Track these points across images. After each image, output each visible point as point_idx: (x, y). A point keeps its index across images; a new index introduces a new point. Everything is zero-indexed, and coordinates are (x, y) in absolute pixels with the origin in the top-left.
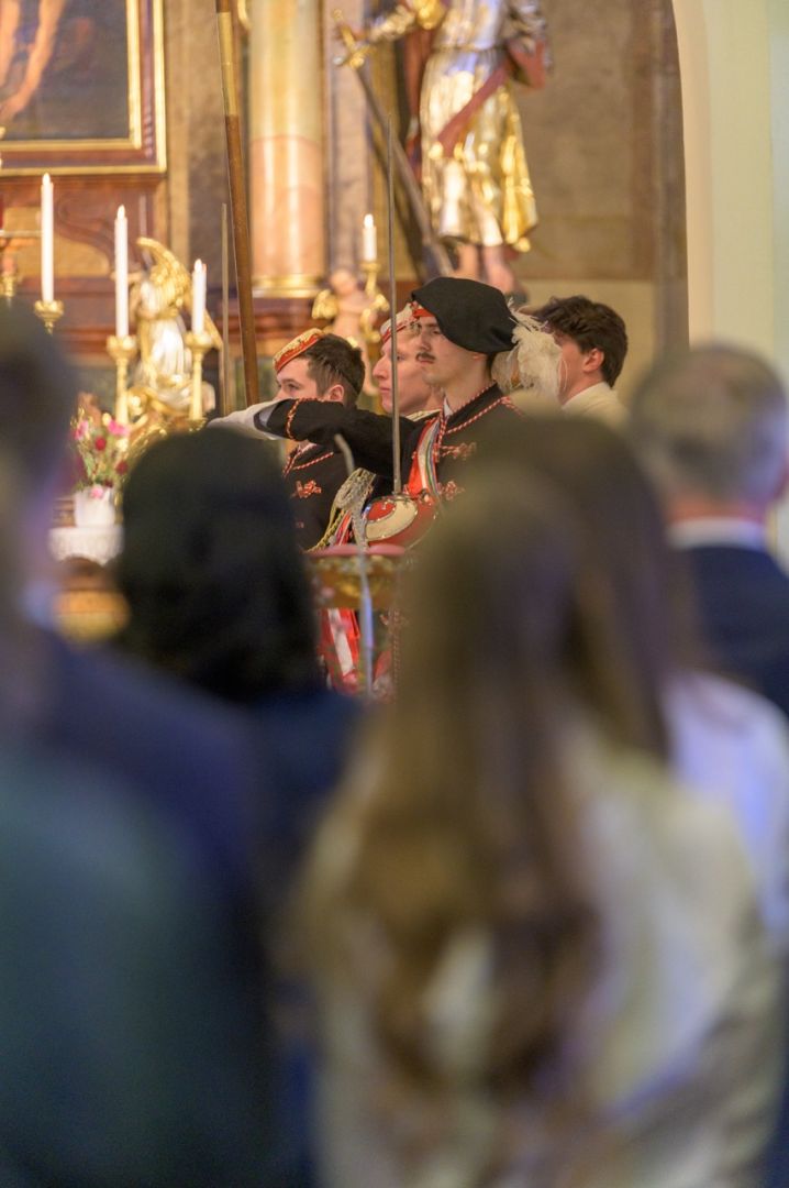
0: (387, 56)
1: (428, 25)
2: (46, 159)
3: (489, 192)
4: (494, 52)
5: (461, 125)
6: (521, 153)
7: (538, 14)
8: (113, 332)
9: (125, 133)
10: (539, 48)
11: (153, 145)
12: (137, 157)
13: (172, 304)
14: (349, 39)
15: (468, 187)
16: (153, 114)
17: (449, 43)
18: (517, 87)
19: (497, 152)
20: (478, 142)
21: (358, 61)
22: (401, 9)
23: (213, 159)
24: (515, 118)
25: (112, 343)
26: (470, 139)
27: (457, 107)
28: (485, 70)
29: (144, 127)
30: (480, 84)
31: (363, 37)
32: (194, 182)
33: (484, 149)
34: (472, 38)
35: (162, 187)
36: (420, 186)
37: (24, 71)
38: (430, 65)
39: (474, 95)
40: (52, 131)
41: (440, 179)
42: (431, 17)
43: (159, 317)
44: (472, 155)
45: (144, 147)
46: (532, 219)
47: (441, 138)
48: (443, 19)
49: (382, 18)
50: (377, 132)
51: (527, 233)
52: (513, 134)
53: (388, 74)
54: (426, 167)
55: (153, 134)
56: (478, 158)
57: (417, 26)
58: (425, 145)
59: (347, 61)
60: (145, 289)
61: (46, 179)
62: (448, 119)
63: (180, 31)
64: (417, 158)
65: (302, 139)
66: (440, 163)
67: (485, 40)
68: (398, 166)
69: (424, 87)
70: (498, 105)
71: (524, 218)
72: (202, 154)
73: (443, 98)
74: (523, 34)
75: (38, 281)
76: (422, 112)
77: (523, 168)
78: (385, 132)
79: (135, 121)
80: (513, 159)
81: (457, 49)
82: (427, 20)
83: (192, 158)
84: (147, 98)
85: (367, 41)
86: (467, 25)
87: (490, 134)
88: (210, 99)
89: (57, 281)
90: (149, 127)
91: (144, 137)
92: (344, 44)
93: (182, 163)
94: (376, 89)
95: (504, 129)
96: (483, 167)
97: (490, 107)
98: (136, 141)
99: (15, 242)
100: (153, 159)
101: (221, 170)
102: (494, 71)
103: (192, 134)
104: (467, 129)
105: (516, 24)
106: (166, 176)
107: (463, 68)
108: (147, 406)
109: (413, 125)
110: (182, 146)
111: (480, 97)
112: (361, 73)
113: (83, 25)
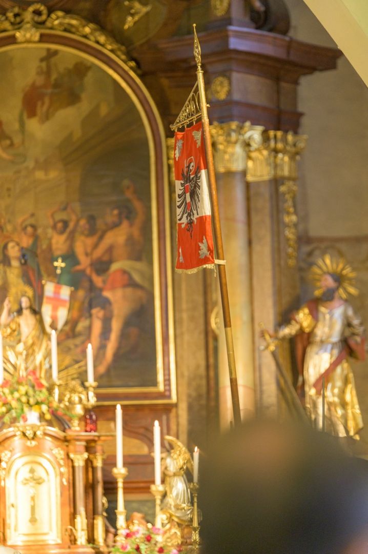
0: (286, 345)
1: (307, 330)
2: (116, 397)
3: (340, 412)
4: (340, 343)
5: (324, 379)
6: (354, 392)
7: (361, 324)
8: (153, 482)
9: (155, 384)
10: (363, 341)
11: (170, 390)
12: (161, 396)
13: (181, 468)
14: (267, 337)
15: (329, 409)
16: (169, 375)
17: (318, 339)
18: (352, 360)
19: (343, 392)
20: (333, 387)
21: (272, 348)
22: (293, 322)
23: (199, 396)
24: (351, 375)
25: (153, 488)
26: (330, 386)
27: (323, 370)
28: (336, 352)
29: (165, 380)
30: (334, 358)
31: (275, 337)
32: (190, 408)
33: (336, 391)
34: (329, 336)
35: (174, 410)
36: (305, 408)
37: (104, 354)
38: (308, 350)
39: (331, 365)
40: (119, 383)
41: (315, 405)
42: (309, 326)
43: (175, 475)
44: (331, 394)
45: (165, 390)
46: (361, 425)
47: (315, 385)
48: (315, 327)
49: (284, 326)
50: (282, 382)
51: (358, 432)
52: (350, 383)
53: (287, 354)
54: (307, 399)
55: (169, 385)
56: (333, 395)
57: (301, 330)
58: (307, 389)
59: (267, 347)
60: (168, 461)
61: (119, 408)
62: (318, 376)
63: (182, 334)
64: (303, 394)
65: (245, 386)
66: (314, 398)
67: (335, 338)
68: (293, 399)
69: (305, 361)
70: (343, 370)
71: (357, 425)
72: (194, 394)
73: (315, 366)
74: (354, 334)
75: (114, 457)
76: (305, 372)
77: (355, 400)
78: (286, 382)
79: (160, 378)
80: (350, 395)
81: (322, 342)
82: (307, 327)
83: (189, 396)
84: (166, 367)
85: (276, 338)
86: (326, 330)
87: (339, 383)
88: (198, 367)
89: (124, 457)
90: (167, 381)
91: (165, 385)
92: (265, 339)
93: (184, 398)
94: (281, 360)
95: (346, 381)
96: (336, 400)
97: (339, 370)
98: (161, 387)
99: (102, 438)
100: (169, 397)
101: (203, 402)
102: (340, 352)
103: (189, 384)
104: (328, 381)
105: (351, 330)
106: (176, 405)
107: (326, 351)
108: (170, 519)
109: (300, 379)
110: (184, 389)
111: (334, 366)
112: (274, 354)
113: (134, 331)
